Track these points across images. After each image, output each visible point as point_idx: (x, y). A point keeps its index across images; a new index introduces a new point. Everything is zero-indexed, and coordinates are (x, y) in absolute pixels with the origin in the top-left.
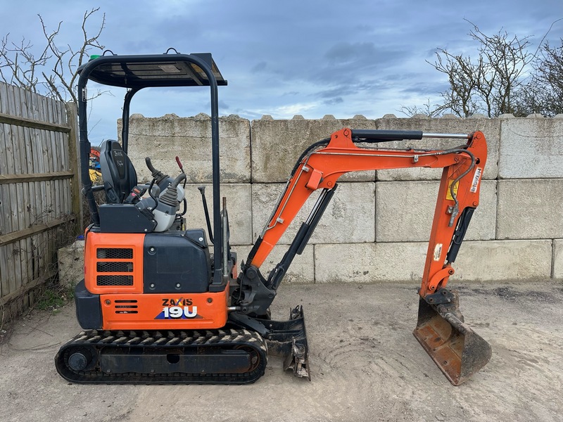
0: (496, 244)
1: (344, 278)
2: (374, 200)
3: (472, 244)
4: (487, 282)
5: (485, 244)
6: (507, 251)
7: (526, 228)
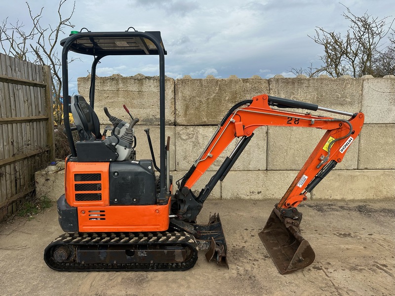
0: (357, 173)
1: (243, 196)
2: (266, 139)
3: (339, 172)
4: (350, 201)
5: (349, 173)
6: (366, 178)
7: (380, 161)
